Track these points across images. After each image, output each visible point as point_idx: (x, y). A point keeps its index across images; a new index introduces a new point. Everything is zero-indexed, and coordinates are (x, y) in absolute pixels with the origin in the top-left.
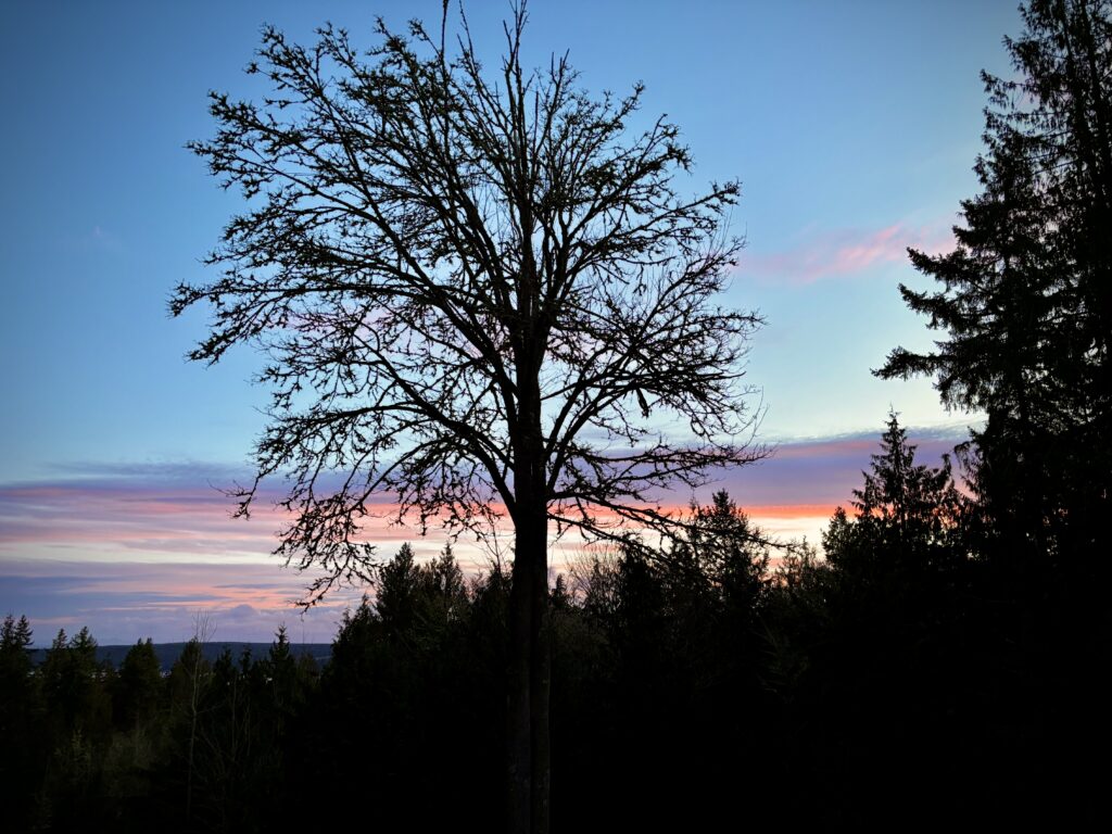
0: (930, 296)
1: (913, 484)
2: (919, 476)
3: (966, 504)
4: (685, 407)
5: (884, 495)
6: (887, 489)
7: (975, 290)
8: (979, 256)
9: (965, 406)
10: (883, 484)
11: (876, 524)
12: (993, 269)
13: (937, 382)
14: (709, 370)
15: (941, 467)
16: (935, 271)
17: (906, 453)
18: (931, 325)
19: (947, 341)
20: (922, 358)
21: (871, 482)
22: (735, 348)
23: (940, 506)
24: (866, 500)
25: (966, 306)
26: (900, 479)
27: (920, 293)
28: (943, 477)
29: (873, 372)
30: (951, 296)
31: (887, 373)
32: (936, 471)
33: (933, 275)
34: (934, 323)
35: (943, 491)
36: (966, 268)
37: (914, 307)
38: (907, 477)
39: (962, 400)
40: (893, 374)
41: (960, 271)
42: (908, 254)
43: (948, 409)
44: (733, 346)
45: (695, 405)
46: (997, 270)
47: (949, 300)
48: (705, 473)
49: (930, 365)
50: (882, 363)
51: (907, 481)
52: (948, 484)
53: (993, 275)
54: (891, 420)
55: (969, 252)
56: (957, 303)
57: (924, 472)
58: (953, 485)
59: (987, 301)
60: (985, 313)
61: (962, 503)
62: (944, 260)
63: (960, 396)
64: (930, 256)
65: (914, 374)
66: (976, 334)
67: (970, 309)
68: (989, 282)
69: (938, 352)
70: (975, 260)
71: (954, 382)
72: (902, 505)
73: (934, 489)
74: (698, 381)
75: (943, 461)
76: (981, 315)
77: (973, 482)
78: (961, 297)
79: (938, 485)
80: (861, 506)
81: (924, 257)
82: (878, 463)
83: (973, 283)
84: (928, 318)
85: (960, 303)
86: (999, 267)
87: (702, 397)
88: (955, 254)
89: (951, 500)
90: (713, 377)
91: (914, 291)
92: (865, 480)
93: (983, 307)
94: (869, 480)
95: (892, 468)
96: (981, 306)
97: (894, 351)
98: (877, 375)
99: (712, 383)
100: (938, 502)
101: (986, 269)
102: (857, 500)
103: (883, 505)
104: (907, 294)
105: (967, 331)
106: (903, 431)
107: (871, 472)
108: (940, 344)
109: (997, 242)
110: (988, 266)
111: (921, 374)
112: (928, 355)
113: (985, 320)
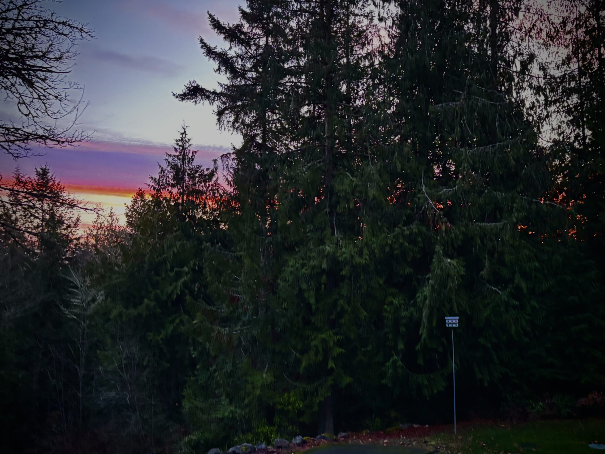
0: (218, 50)
1: (192, 176)
2: (197, 171)
3: (224, 193)
4: (13, 89)
5: (171, 182)
6: (174, 178)
7: (246, 53)
8: (252, 31)
9: (231, 129)
10: (172, 174)
11: (164, 202)
12: (259, 42)
13: (216, 110)
14: (39, 63)
15: (212, 168)
16: (224, 33)
17: (190, 155)
18: (217, 70)
19: (225, 84)
20: (208, 91)
21: (164, 172)
22: (65, 51)
23: (208, 193)
24: (158, 184)
25: (240, 63)
26: (184, 172)
27: (212, 46)
28: (212, 175)
29: (174, 95)
30: (231, 53)
31: (183, 97)
32: (208, 169)
33: (222, 36)
34: (219, 69)
35: (210, 183)
36: (243, 36)
37: (207, 55)
38: (189, 172)
39: (230, 125)
40: (188, 99)
41: (239, 38)
42: (208, 16)
43: (220, 129)
44: (63, 48)
45: (23, 89)
46: (261, 44)
47: (230, 56)
48: (28, 147)
49: (212, 98)
50: (181, 90)
51: (188, 174)
52: (214, 179)
53: (259, 46)
54: (183, 131)
55: (246, 27)
56: (234, 59)
57: (200, 169)
58: (217, 180)
59: (252, 62)
60: (251, 70)
61: (221, 192)
62: (230, 28)
63: (229, 122)
64: (222, 23)
65: (202, 102)
66: (243, 82)
67: (242, 65)
68: (255, 50)
69: (219, 90)
70: (249, 33)
71: (226, 112)
72: (184, 190)
73: (205, 181)
74: (28, 70)
75: (213, 163)
76: (248, 71)
77: (230, 179)
78: (238, 56)
79: (208, 179)
80: (155, 188)
81: (218, 22)
82: (170, 160)
83: (246, 48)
84: (215, 64)
85: (237, 59)
86: (262, 42)
87: (31, 84)
88: (238, 26)
89: (215, 190)
90: (41, 69)
91: (208, 44)
92: (159, 170)
93: (250, 66)
94: (163, 171)
95: (179, 164)
96: (249, 65)
97: (190, 82)
98: (177, 97)
99: (40, 74)
100: (207, 190)
101: (254, 41)
102: (152, 183)
103: (170, 189)
104: (204, 45)
105: (239, 80)
106: (189, 140)
107: (165, 165)
108: (221, 85)
109: (263, 25)
110: (256, 39)
111: (207, 102)
112: (212, 91)
113: (250, 75)
